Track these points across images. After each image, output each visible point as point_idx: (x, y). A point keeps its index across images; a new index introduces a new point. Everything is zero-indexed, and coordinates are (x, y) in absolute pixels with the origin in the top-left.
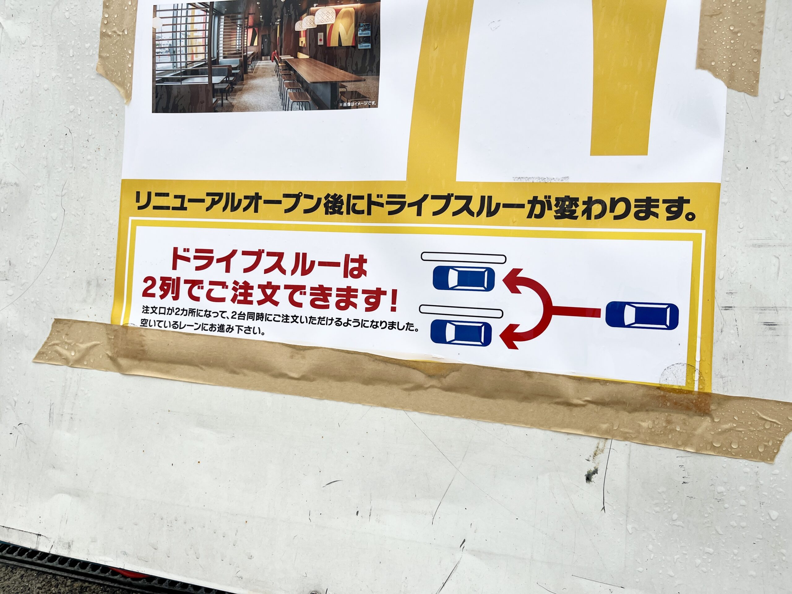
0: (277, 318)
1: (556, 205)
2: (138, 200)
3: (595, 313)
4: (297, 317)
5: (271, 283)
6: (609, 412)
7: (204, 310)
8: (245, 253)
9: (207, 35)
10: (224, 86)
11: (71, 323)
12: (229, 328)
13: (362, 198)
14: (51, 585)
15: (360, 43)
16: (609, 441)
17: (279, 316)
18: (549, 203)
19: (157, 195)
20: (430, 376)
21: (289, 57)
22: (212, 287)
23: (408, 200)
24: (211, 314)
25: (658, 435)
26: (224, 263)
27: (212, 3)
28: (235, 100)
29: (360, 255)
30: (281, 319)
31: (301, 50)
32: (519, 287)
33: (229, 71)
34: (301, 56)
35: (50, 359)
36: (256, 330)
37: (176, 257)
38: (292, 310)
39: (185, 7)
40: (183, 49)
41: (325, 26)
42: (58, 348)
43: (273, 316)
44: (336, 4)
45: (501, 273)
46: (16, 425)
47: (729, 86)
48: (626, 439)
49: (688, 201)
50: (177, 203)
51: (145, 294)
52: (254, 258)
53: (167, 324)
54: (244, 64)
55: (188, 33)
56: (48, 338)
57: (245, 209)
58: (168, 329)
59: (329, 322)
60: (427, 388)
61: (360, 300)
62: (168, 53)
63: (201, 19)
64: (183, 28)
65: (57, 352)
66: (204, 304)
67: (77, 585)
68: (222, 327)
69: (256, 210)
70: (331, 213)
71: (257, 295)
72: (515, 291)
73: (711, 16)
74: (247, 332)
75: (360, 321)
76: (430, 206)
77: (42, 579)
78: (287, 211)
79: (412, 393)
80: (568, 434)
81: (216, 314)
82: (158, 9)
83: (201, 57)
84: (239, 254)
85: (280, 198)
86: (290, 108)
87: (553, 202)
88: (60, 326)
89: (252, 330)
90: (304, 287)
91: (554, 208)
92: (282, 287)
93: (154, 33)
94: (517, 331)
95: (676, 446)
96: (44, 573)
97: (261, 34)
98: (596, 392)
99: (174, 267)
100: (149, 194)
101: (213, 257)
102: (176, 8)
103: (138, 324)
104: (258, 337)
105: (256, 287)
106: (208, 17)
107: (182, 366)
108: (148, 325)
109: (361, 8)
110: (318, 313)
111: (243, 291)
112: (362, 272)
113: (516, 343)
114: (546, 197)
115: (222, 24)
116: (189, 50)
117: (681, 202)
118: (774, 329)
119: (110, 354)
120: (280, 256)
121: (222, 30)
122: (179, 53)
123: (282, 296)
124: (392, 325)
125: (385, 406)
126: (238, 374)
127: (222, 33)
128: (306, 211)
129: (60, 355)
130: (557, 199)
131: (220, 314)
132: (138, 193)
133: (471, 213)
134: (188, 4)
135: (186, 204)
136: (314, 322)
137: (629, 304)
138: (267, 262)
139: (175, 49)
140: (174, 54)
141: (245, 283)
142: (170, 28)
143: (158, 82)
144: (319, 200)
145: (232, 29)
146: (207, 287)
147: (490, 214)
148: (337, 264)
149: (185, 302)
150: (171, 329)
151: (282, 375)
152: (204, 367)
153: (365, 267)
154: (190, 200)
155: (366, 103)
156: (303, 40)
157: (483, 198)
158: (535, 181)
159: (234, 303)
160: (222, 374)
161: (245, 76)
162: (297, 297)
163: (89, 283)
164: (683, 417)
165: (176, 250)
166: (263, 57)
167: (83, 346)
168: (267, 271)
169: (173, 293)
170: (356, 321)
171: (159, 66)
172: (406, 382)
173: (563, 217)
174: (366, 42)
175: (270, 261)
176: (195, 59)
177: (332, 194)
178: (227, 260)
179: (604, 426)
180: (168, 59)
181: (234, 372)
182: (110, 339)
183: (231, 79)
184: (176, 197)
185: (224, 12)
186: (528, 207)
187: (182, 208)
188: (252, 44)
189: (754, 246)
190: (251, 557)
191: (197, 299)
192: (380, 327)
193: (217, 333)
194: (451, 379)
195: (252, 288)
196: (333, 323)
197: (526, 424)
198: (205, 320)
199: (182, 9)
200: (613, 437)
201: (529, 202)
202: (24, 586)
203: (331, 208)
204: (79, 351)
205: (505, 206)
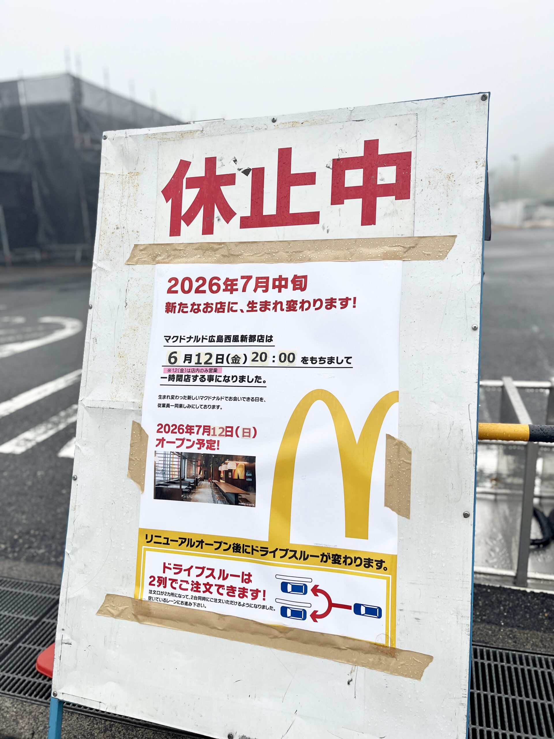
0: (212, 600)
1: (332, 558)
2: (147, 538)
3: (349, 607)
4: (221, 600)
5: (209, 583)
6: (356, 653)
7: (178, 594)
8: (197, 568)
9: (179, 467)
10: (187, 490)
11: (114, 596)
12: (190, 604)
13: (249, 546)
14: (94, 723)
15: (247, 478)
16: (357, 666)
17: (213, 599)
18: (329, 556)
19: (156, 536)
20: (281, 632)
21: (216, 481)
22: (182, 583)
23: (269, 550)
24: (181, 596)
25: (376, 665)
26: (187, 572)
27: (182, 453)
28: (192, 497)
29: (249, 573)
30: (213, 600)
31: (221, 479)
32: (318, 594)
33: (189, 484)
34: (221, 481)
35: (104, 614)
36: (202, 605)
37: (165, 567)
38: (219, 597)
39: (169, 453)
40: (168, 472)
41: (232, 470)
42: (108, 608)
43: (210, 599)
44: (237, 461)
45: (310, 587)
46: (88, 646)
47: (398, 514)
48: (363, 666)
49: (384, 562)
50: (165, 541)
51: (150, 584)
52: (201, 570)
53: (161, 600)
54: (196, 482)
55: (171, 466)
56: (103, 603)
57: (197, 547)
58: (161, 602)
59: (235, 604)
60: (280, 638)
61: (249, 594)
62: (162, 473)
63: (177, 460)
64: (169, 463)
65: (108, 610)
66: (178, 591)
67: (108, 723)
68: (186, 603)
69: (202, 548)
70: (236, 552)
71: (203, 588)
72: (316, 595)
73: (389, 486)
74: (198, 606)
75: (249, 604)
76: (279, 554)
77: (88, 720)
78: (216, 549)
79: (273, 639)
80: (340, 662)
81: (184, 597)
82: (157, 453)
83: (177, 477)
84: (194, 568)
85: (213, 543)
86: (217, 503)
87: (331, 556)
88: (109, 597)
89: (200, 605)
90: (224, 586)
91: (332, 559)
92: (214, 585)
93: (155, 463)
94: (317, 614)
95: (383, 670)
96: (89, 716)
97: (204, 470)
98: (351, 644)
99: (164, 572)
100: (152, 536)
101: (182, 569)
102: (165, 453)
103: (147, 599)
104: (203, 609)
105: (202, 584)
106: (180, 459)
107: (168, 621)
108: (152, 599)
109: (247, 464)
110: (230, 599)
111: (196, 586)
112: (250, 581)
113: (317, 619)
114: (328, 553)
115: (186, 463)
116: (171, 473)
117: (382, 562)
118: (419, 621)
119: (133, 613)
120: (213, 570)
121: (186, 466)
122: (166, 473)
123: (214, 589)
124: (264, 607)
125: (261, 645)
126: (194, 626)
127: (186, 467)
128: (224, 550)
129: (109, 612)
130: (333, 555)
131: (186, 596)
132: (147, 535)
133: (297, 558)
134: (171, 452)
135: (169, 542)
136: (229, 603)
137: (363, 605)
138: (207, 572)
139: (164, 472)
140: (164, 474)
141: (197, 582)
142: (162, 462)
143: (156, 485)
144: (230, 545)
145: (191, 466)
146: (179, 583)
147: (305, 559)
148: (239, 576)
149: (169, 589)
150: (163, 602)
151: (214, 628)
152: (178, 621)
153: (251, 578)
154: (171, 540)
155: (250, 505)
156: (222, 475)
157: (301, 552)
158: (323, 546)
159: (192, 591)
160: (187, 626)
161: (196, 487)
162: (221, 590)
163: (123, 577)
164: (385, 657)
165: (164, 563)
166: (205, 480)
167: (121, 608)
168: (207, 577)
169: (163, 584)
170: (247, 604)
171: (157, 478)
172: (271, 634)
173: (335, 563)
174: (250, 478)
175: (208, 572)
176: (174, 477)
177: (236, 543)
178: (189, 570)
179: (355, 660)
180: (162, 475)
181: (192, 625)
182: (134, 605)
183: (190, 487)
184: (165, 538)
185: (187, 458)
186: (321, 557)
187: (167, 544)
188: (200, 474)
189: (411, 583)
190: (201, 716)
191: (175, 588)
192: (258, 608)
193: (184, 606)
194: (289, 634)
195: (200, 585)
196: (237, 605)
197: (322, 656)
198: (178, 599)
199: (168, 454)
200: (358, 665)
201: (321, 555)
202: (80, 724)
203: (236, 549)
204: (119, 611)
205: (311, 556)
